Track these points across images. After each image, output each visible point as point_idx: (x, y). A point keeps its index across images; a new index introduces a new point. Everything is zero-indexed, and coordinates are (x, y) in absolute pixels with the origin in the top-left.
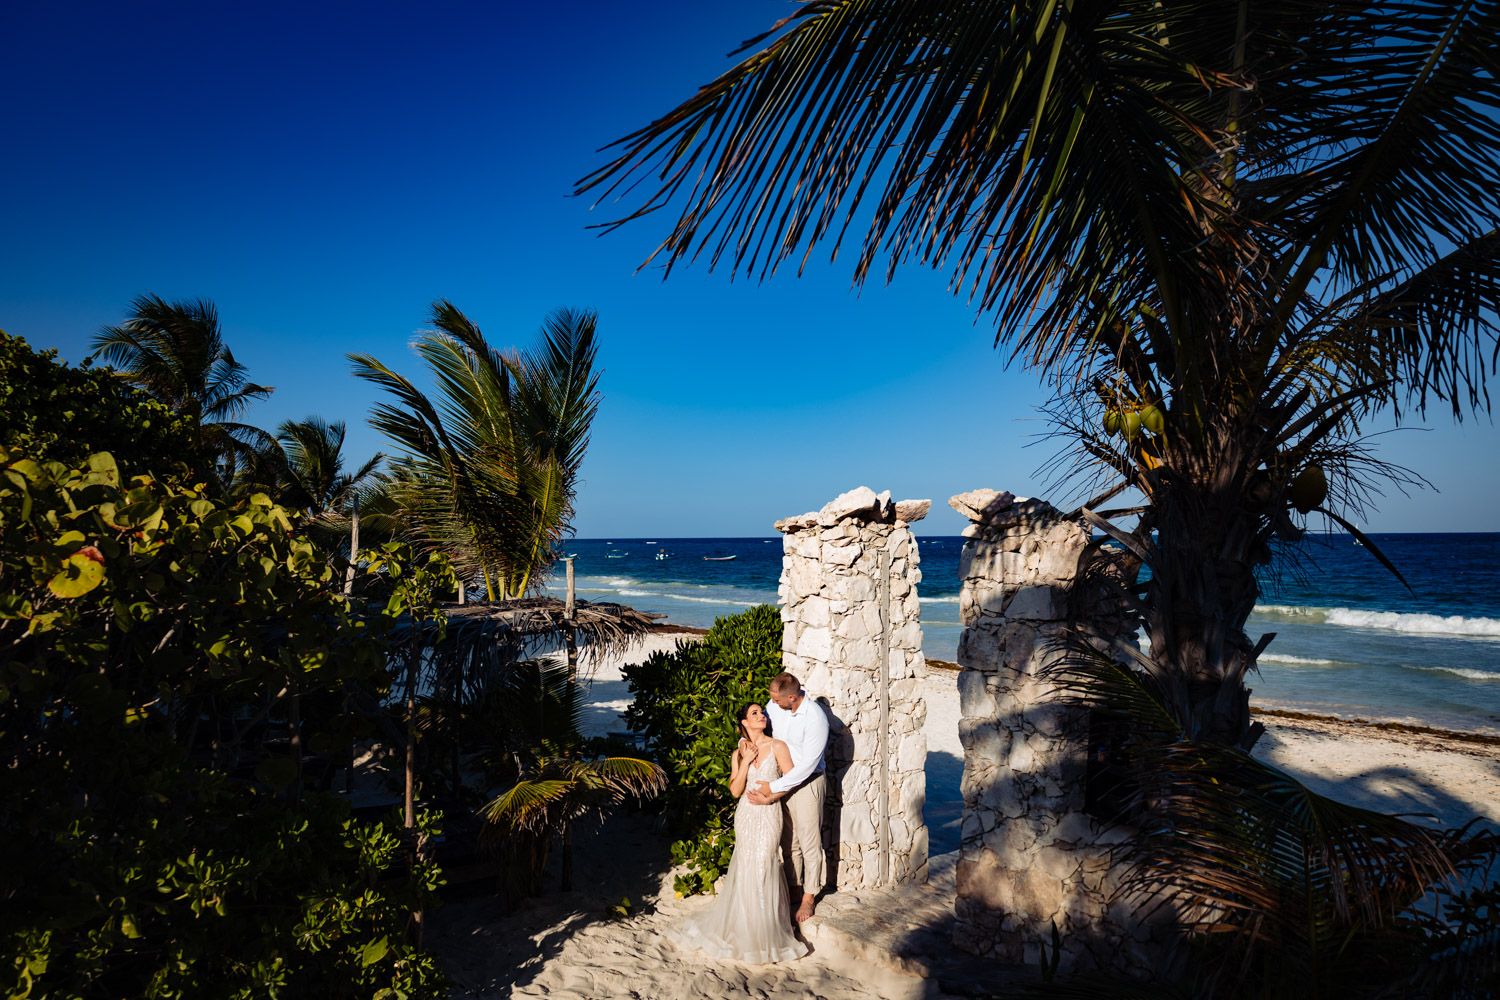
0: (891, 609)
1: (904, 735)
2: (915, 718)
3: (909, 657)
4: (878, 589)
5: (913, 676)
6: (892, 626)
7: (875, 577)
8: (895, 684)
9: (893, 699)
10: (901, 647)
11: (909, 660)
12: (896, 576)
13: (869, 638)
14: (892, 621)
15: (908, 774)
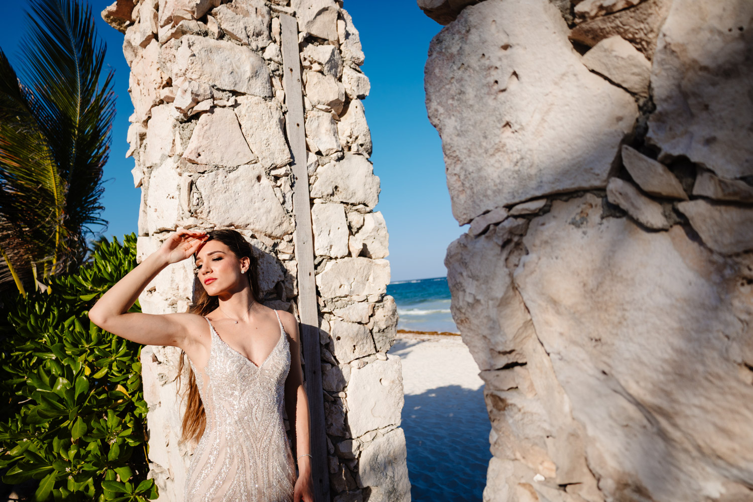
0: (311, 127)
1: (355, 364)
2: (376, 330)
3: (355, 219)
4: (276, 81)
5: (364, 253)
6: (313, 157)
7: (267, 55)
8: (329, 266)
9: (326, 295)
10: (336, 198)
11: (355, 226)
12: (316, 67)
13: (259, 169)
14: (314, 149)
15: (368, 437)
